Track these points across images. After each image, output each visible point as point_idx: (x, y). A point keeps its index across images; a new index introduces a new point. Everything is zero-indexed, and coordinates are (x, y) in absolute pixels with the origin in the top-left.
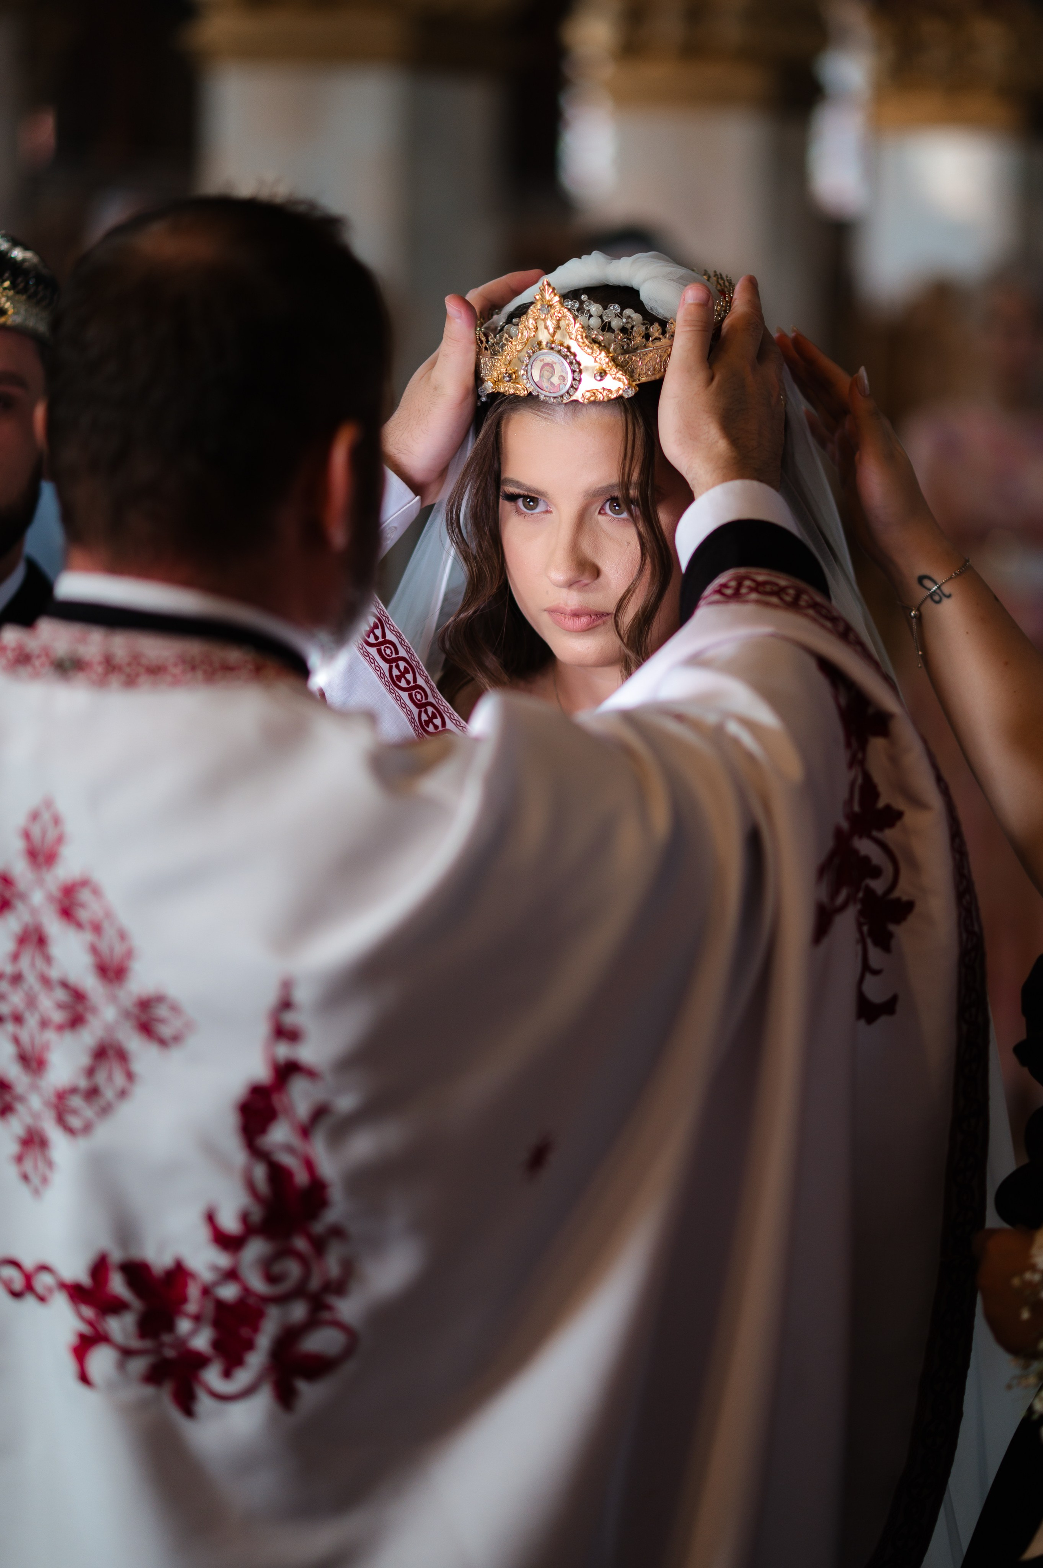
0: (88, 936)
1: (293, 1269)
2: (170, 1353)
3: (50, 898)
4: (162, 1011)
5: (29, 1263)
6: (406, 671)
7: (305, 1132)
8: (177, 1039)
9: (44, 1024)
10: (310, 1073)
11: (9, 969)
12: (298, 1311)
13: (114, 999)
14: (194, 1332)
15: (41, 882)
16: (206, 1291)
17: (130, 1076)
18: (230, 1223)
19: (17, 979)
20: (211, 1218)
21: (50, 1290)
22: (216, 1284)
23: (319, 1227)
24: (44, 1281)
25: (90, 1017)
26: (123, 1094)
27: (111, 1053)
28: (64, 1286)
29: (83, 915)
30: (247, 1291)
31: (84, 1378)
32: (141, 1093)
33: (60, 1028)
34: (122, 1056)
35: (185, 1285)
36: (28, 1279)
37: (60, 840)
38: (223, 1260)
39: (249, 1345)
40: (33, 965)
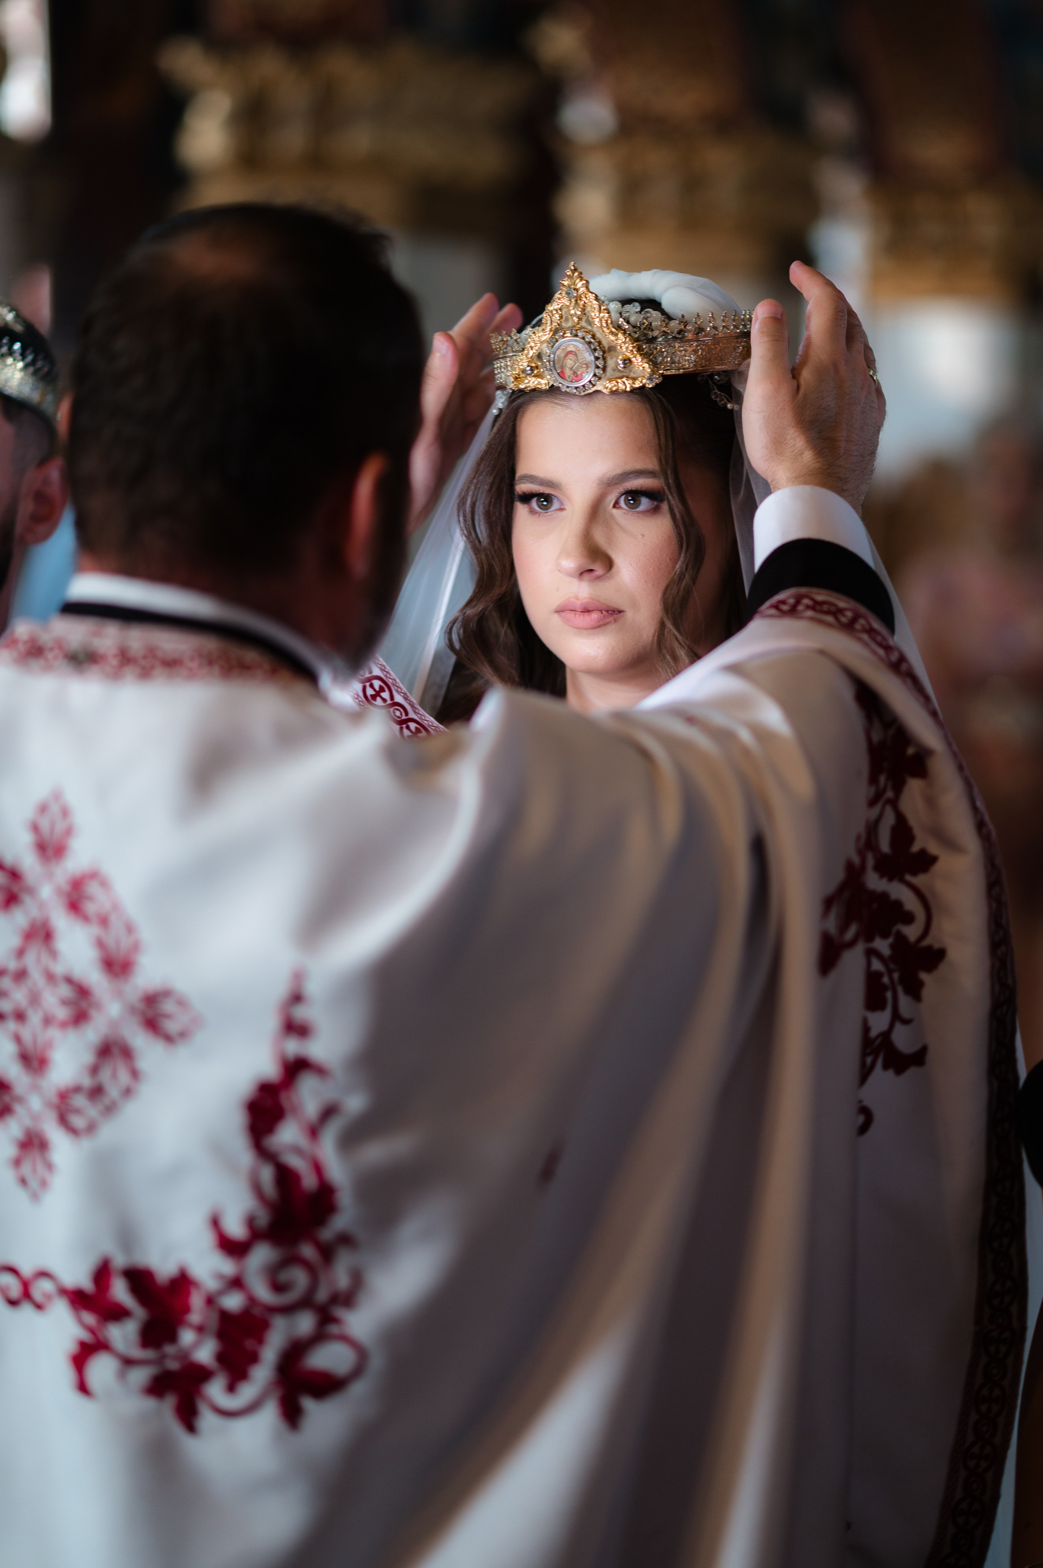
0: (94, 930)
1: (299, 1278)
2: (173, 1365)
3: (59, 891)
4: (168, 1006)
5: (27, 1269)
6: (382, 689)
7: (314, 1132)
8: (183, 1035)
9: (48, 1021)
10: (320, 1070)
11: (12, 965)
12: (305, 1323)
13: (119, 994)
14: (197, 1344)
15: (50, 876)
16: (210, 1301)
17: (135, 1074)
18: (236, 1228)
19: (21, 975)
20: (215, 1222)
21: (49, 1297)
22: (221, 1293)
23: (327, 1234)
24: (43, 1287)
25: (94, 1013)
26: (128, 1092)
27: (115, 1050)
28: (63, 1292)
29: (90, 908)
30: (252, 1300)
31: (83, 1388)
32: (146, 1091)
33: (64, 1025)
34: (127, 1053)
35: (188, 1294)
36: (26, 1286)
37: (69, 832)
38: (227, 1266)
39: (254, 1358)
40: (38, 960)
